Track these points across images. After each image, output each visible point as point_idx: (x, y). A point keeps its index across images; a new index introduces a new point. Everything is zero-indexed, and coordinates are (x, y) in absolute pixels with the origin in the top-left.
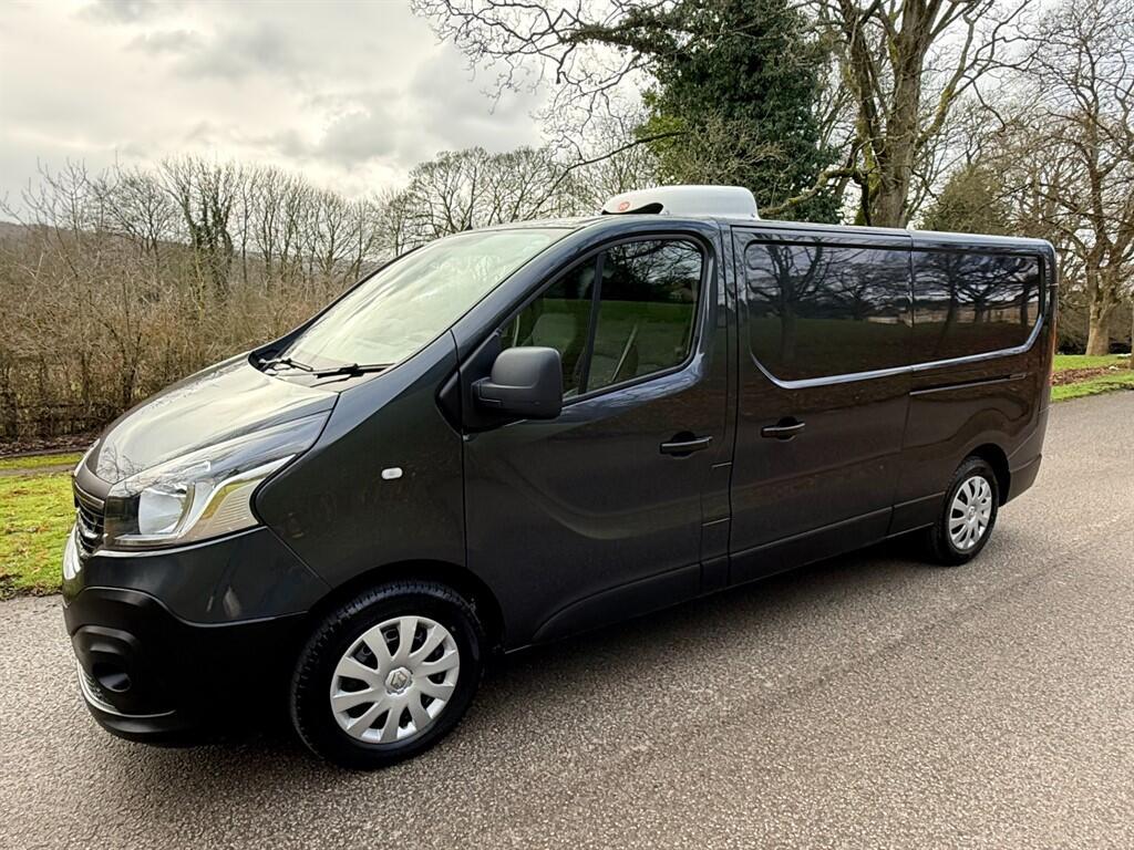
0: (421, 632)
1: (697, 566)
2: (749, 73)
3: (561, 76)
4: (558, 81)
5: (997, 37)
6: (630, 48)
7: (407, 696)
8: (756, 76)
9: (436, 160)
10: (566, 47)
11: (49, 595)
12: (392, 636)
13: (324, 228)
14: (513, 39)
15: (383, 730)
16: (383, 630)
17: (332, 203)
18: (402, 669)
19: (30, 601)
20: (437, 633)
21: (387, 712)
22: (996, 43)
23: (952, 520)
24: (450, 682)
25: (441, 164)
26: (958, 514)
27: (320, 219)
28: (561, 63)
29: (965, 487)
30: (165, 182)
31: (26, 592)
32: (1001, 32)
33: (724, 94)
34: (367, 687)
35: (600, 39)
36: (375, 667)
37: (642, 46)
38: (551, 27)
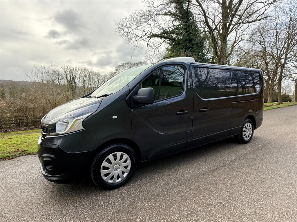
0: (122, 156)
1: (186, 142)
2: (189, 43)
3: (148, 45)
4: (147, 46)
5: (243, 34)
6: (163, 38)
7: (118, 172)
8: (191, 43)
9: (121, 65)
10: (149, 38)
11: (34, 154)
12: (115, 156)
13: (96, 80)
14: (137, 37)
15: (113, 180)
16: (113, 155)
17: (98, 74)
18: (117, 165)
19: (30, 156)
20: (126, 156)
21: (114, 176)
22: (243, 35)
23: (243, 133)
24: (129, 168)
25: (122, 66)
26: (245, 131)
27: (96, 78)
28: (148, 42)
29: (246, 125)
30: (62, 71)
31: (29, 154)
32: (244, 33)
33: (184, 47)
34: (109, 169)
35: (156, 37)
36: (111, 164)
37: (165, 38)
38: (146, 34)
